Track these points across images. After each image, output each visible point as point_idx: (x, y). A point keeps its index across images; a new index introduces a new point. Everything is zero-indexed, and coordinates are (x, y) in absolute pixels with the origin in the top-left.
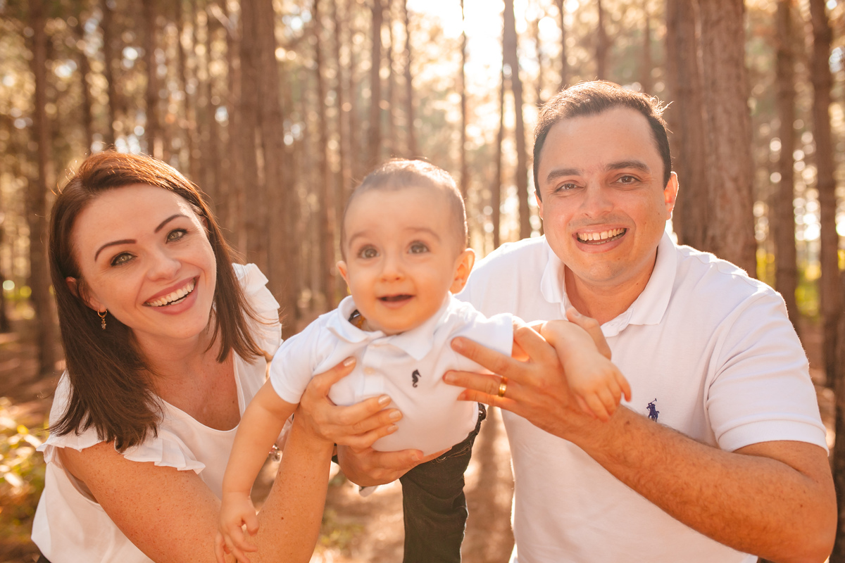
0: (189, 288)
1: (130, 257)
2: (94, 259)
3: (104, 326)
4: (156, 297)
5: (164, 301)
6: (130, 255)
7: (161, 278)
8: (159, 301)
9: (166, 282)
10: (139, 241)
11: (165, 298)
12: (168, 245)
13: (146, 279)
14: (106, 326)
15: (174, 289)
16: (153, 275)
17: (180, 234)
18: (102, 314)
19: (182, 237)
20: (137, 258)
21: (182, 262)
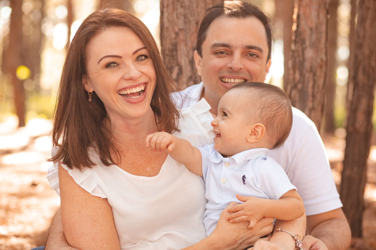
0: (142, 88)
1: (115, 65)
2: (97, 62)
3: (90, 100)
4: (125, 89)
5: (129, 92)
6: (116, 64)
7: (131, 79)
8: (125, 91)
9: (132, 81)
10: (123, 58)
11: (130, 90)
12: (137, 62)
13: (123, 78)
14: (91, 100)
15: (135, 86)
16: (127, 77)
17: (143, 57)
18: (90, 93)
19: (144, 59)
20: (120, 66)
21: (142, 73)
